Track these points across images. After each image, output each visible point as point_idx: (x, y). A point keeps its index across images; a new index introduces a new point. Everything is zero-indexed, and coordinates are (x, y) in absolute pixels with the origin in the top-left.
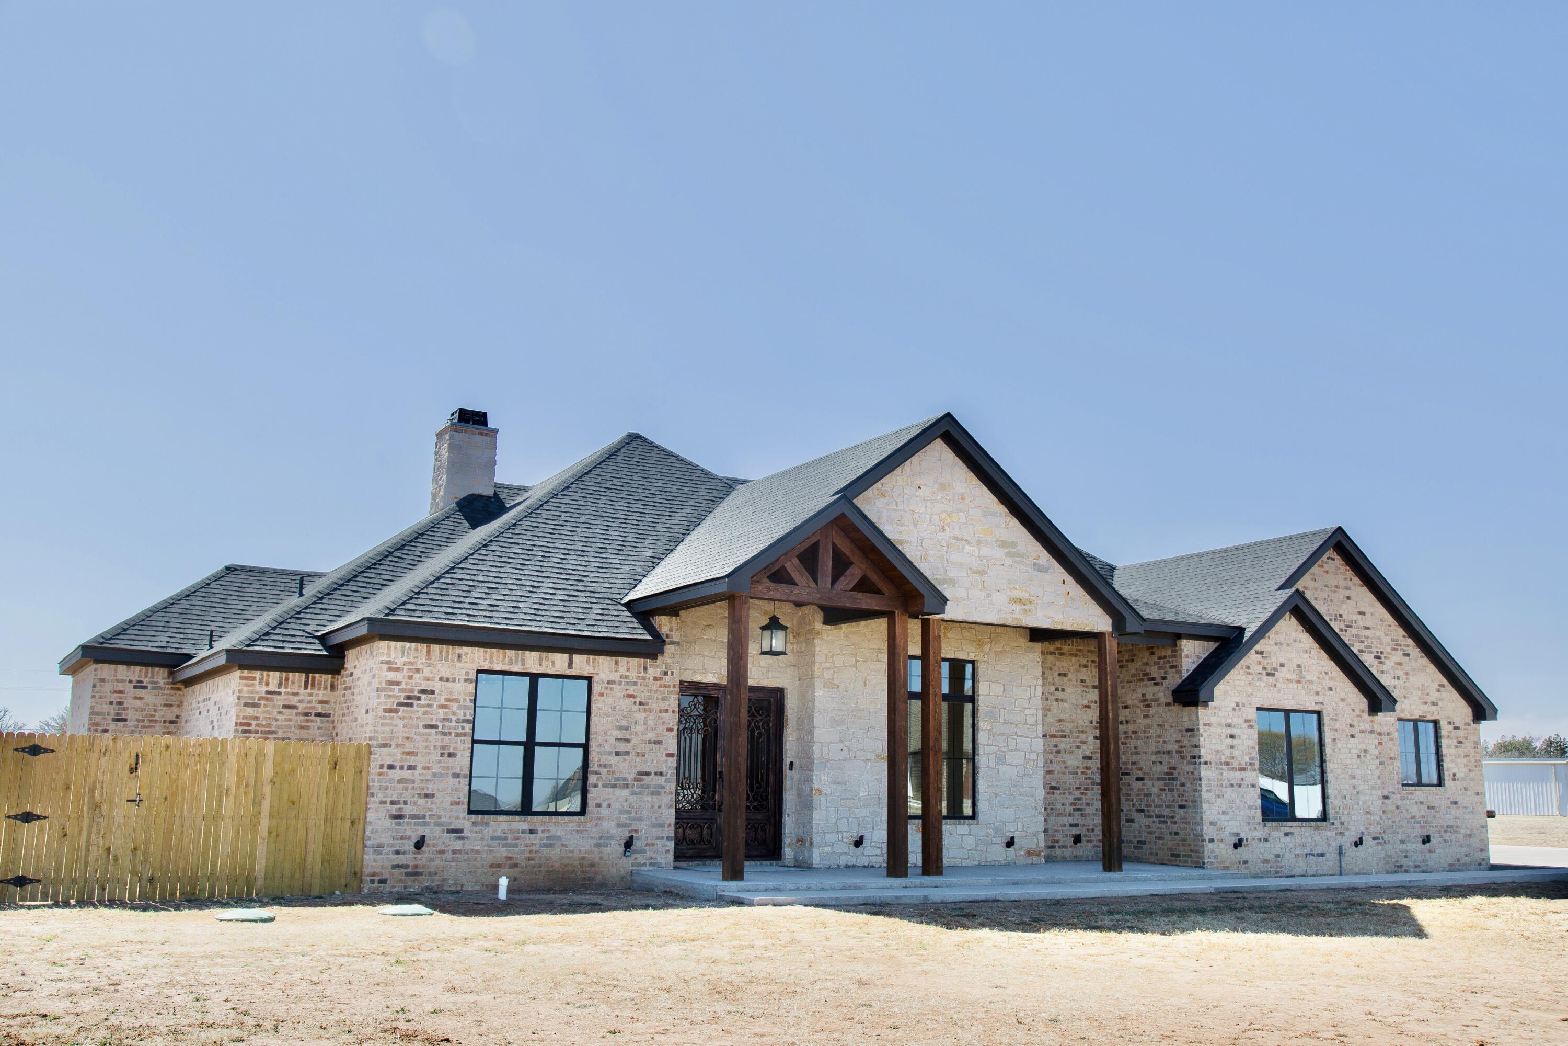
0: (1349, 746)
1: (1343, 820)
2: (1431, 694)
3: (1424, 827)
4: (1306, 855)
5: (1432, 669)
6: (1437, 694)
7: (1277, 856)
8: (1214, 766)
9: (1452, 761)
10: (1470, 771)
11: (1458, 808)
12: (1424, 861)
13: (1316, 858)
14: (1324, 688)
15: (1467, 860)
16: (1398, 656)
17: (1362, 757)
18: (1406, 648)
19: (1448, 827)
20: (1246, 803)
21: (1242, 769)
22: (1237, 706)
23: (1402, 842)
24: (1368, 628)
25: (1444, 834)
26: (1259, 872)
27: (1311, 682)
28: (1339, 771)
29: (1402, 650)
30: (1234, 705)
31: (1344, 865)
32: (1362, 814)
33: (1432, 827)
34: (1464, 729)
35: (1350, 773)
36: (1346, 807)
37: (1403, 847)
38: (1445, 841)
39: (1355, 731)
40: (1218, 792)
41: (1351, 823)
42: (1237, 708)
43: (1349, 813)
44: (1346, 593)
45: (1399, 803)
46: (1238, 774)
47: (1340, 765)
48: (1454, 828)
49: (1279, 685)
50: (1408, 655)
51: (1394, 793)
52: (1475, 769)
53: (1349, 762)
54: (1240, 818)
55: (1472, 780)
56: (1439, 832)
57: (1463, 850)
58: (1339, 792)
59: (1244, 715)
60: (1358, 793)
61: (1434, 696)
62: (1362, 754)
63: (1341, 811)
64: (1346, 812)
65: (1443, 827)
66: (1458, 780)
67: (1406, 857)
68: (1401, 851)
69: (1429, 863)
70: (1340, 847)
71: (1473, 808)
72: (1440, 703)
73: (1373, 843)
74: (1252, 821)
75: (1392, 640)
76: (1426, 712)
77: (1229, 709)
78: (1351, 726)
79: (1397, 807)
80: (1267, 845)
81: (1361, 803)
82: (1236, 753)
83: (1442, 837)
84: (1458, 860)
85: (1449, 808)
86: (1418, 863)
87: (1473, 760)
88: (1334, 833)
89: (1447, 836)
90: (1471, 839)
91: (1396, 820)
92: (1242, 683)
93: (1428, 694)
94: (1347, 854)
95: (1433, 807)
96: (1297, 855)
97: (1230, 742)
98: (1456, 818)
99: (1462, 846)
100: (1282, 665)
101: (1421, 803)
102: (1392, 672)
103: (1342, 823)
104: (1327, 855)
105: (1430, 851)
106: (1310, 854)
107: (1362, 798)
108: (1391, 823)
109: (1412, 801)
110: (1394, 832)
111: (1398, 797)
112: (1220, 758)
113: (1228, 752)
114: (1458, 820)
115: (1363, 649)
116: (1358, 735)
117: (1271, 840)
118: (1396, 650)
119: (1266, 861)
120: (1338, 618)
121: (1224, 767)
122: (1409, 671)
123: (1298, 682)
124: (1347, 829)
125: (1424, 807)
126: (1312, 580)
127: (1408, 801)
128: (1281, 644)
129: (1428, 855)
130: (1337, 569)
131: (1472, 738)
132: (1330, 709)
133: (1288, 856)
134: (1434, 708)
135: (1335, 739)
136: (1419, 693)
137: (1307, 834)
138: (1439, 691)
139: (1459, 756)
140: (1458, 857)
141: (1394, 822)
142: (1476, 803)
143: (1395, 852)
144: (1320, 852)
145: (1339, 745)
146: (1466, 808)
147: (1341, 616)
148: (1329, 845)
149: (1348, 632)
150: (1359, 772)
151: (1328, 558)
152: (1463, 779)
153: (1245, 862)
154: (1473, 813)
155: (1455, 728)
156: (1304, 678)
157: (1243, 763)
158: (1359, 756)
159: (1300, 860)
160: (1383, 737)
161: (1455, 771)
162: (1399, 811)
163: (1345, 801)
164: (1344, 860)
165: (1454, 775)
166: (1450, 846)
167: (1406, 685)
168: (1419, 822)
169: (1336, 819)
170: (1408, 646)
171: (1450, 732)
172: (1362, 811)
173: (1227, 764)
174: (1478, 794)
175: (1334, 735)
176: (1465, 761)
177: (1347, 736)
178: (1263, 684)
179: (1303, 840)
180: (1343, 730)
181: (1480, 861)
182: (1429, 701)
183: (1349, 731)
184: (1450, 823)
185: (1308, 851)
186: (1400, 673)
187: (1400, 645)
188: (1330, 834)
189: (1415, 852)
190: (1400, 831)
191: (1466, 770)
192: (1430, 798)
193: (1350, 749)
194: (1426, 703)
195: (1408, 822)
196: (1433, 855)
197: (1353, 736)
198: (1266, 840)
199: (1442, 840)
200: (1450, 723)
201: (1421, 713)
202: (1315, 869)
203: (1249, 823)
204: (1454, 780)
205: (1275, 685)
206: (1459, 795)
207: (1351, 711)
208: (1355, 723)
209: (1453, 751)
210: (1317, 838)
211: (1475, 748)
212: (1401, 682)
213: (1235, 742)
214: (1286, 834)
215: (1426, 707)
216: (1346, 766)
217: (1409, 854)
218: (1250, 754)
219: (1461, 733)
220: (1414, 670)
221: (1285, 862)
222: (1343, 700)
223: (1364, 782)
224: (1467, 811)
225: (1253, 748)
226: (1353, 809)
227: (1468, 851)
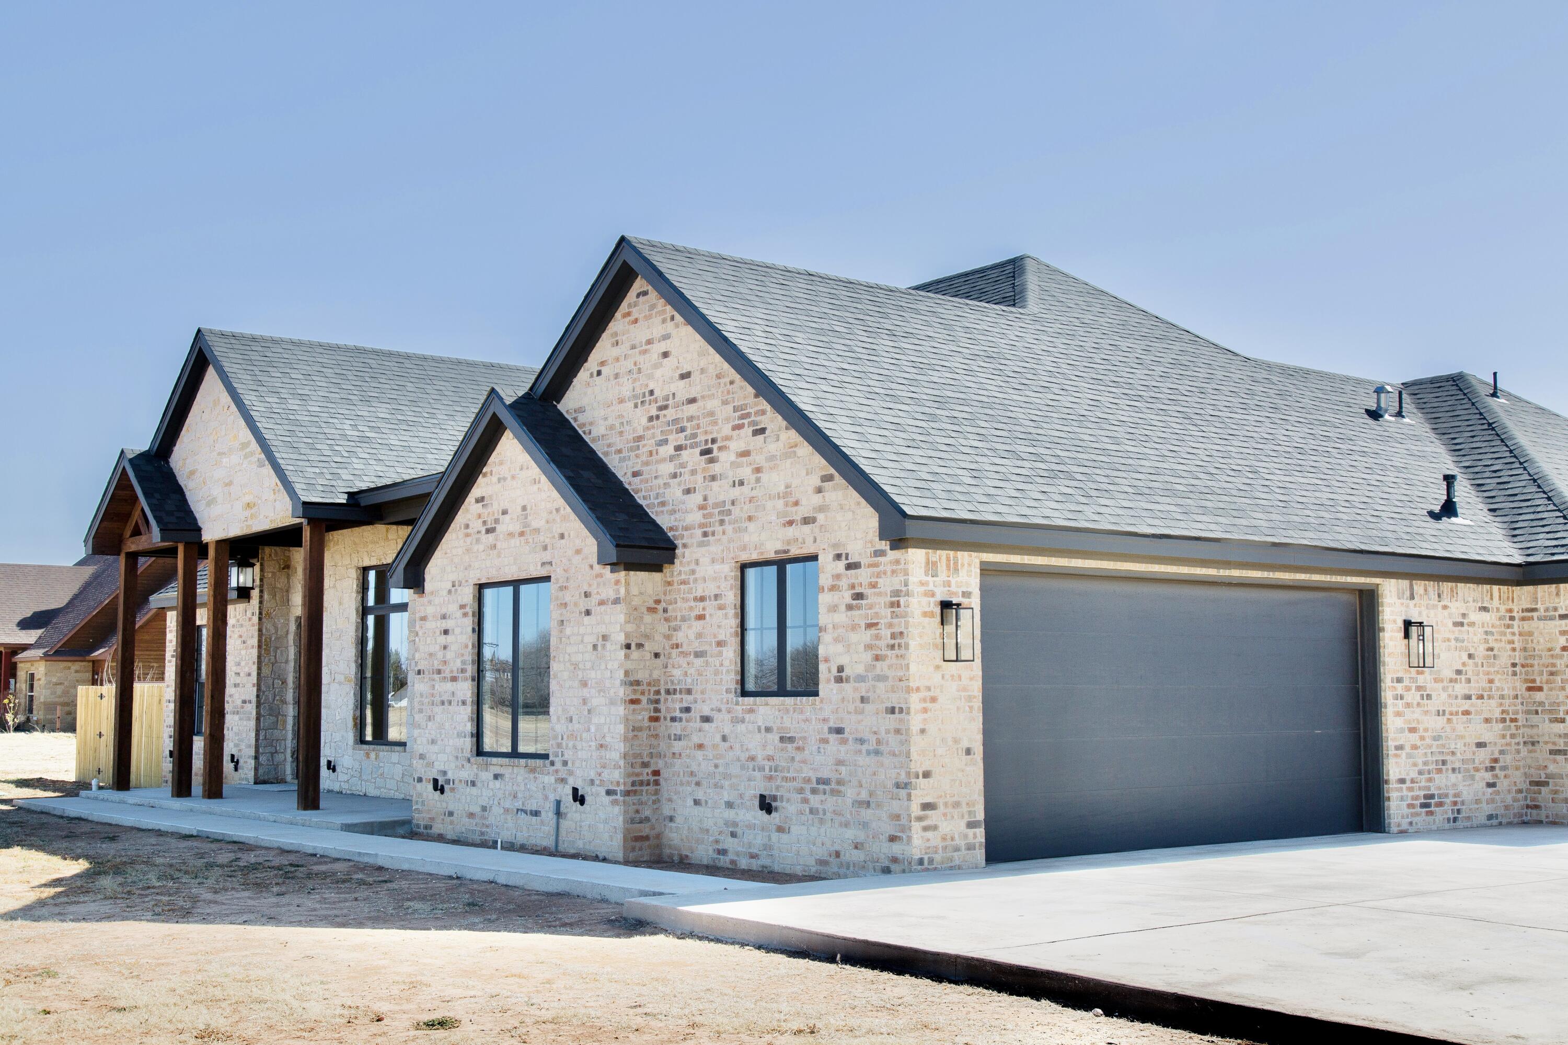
0: (582, 630)
1: (566, 757)
2: (804, 502)
3: (770, 778)
4: (518, 810)
5: (805, 450)
6: (817, 499)
7: (484, 809)
8: (427, 676)
9: (837, 640)
10: (877, 658)
11: (844, 742)
12: (767, 847)
13: (529, 817)
14: (554, 537)
15: (857, 856)
16: (744, 439)
17: (599, 648)
18: (758, 419)
19: (820, 781)
20: (455, 728)
21: (454, 679)
22: (453, 586)
23: (729, 805)
24: (692, 401)
25: (811, 797)
26: (464, 830)
27: (537, 531)
28: (566, 675)
29: (750, 424)
30: (449, 586)
31: (563, 833)
32: (594, 748)
33: (786, 779)
34: (870, 566)
35: (580, 677)
36: (572, 736)
37: (730, 814)
38: (811, 811)
39: (591, 603)
40: (429, 713)
41: (577, 764)
42: (453, 589)
43: (575, 747)
44: (663, 347)
45: (727, 731)
46: (449, 686)
47: (568, 665)
48: (833, 786)
49: (499, 545)
50: (762, 431)
51: (719, 710)
52: (889, 653)
53: (579, 657)
54: (448, 750)
55: (881, 678)
56: (801, 791)
57: (851, 834)
58: (563, 710)
59: (460, 598)
60: (589, 711)
61: (809, 502)
62: (600, 643)
63: (564, 744)
64: (571, 744)
65: (808, 780)
66: (848, 680)
67: (733, 835)
68: (726, 824)
69: (775, 852)
70: (558, 803)
71: (879, 742)
72: (821, 517)
73: (607, 799)
74: (460, 755)
75: (735, 409)
76: (789, 543)
77: (445, 593)
78: (587, 595)
79: (724, 738)
80: (474, 791)
81: (593, 729)
82: (450, 655)
83: (806, 801)
84: (838, 854)
85: (825, 741)
86: (754, 850)
87: (886, 633)
88: (552, 779)
89: (815, 800)
90: (869, 811)
91: (720, 762)
92: (460, 551)
93: (796, 503)
94: (569, 815)
95: (791, 740)
96: (507, 811)
97: (442, 639)
98: (840, 763)
99: (847, 825)
100: (505, 512)
101: (768, 730)
102: (731, 474)
103: (565, 763)
104: (543, 814)
105: (780, 829)
106: (522, 810)
107: (595, 720)
108: (712, 769)
109: (750, 727)
110: (716, 786)
111: (728, 717)
112: (433, 665)
113: (440, 655)
114: (843, 769)
115: (683, 442)
116: (596, 610)
117: (479, 784)
118: (739, 427)
119: (471, 815)
120: (647, 398)
121: (436, 677)
122: (763, 464)
123: (522, 534)
124: (571, 773)
125: (774, 737)
126: (613, 345)
127: (743, 726)
128: (505, 479)
129: (775, 836)
130: (652, 307)
131: (887, 584)
132: (559, 571)
133: (497, 810)
134: (807, 529)
135: (562, 621)
136: (780, 504)
137: (520, 778)
138: (819, 490)
139: (854, 628)
140: (837, 847)
141: (716, 766)
142: (888, 732)
143: (715, 824)
144: (534, 808)
145: (568, 631)
146: (862, 741)
147: (652, 393)
148: (546, 798)
149: (662, 419)
150: (593, 674)
151: (638, 296)
152: (861, 679)
153: (451, 814)
154: (877, 752)
155: (849, 567)
156: (529, 526)
157: (455, 669)
158: (595, 647)
159: (509, 817)
160: (707, 603)
161: (844, 660)
162: (727, 745)
163: (570, 725)
164: (564, 824)
165: (841, 669)
166: (822, 821)
167: (754, 493)
168: (762, 769)
169: (557, 756)
170: (763, 412)
171: (838, 577)
172: (593, 744)
173: (439, 672)
174: (892, 711)
175: (561, 614)
176: (866, 636)
177: (581, 613)
178: (481, 547)
179: (515, 788)
180: (576, 604)
181: (887, 863)
182: (798, 518)
183: (584, 604)
184: (825, 774)
185: (519, 805)
186: (746, 472)
187: (748, 415)
188: (549, 779)
189: (751, 827)
190: (726, 783)
191: (868, 657)
192: (787, 723)
193: (583, 636)
194: (790, 523)
195: (743, 767)
196: (784, 837)
197: (588, 613)
198: (473, 784)
199: (806, 808)
200: (838, 557)
201: (779, 546)
202: (526, 835)
203: (457, 757)
204: (839, 680)
205: (495, 546)
206: (849, 713)
207: (587, 568)
208: (593, 590)
209: (842, 617)
210: (532, 786)
211: (892, 605)
212: (745, 489)
213: (450, 638)
214: (496, 777)
215: (791, 532)
216: (576, 666)
217: (739, 831)
218: (463, 655)
219: (863, 576)
220: (771, 458)
221: (491, 820)
222: (578, 552)
223: (599, 691)
224: (864, 748)
225: (466, 646)
226: (581, 740)
227: (861, 836)
